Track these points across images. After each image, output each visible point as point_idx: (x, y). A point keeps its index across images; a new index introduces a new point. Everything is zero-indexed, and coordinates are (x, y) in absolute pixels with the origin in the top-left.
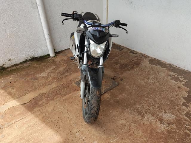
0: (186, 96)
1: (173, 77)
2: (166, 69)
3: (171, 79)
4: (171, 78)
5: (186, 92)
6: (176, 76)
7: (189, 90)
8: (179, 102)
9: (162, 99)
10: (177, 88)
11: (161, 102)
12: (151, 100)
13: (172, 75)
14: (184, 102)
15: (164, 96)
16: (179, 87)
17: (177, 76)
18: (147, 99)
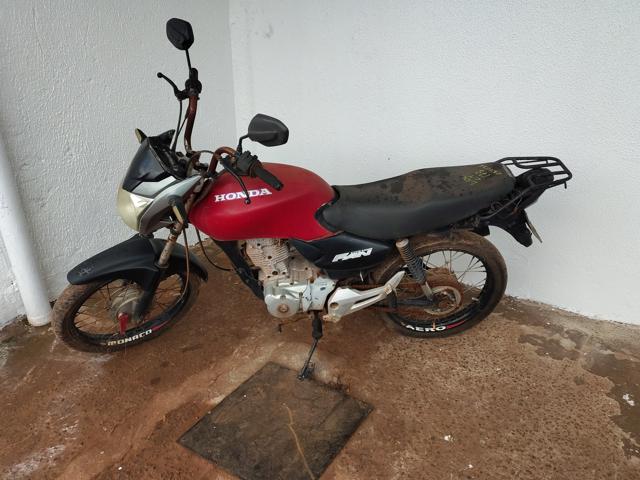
0: (618, 412)
1: (540, 345)
2: (503, 316)
3: (538, 352)
4: (536, 348)
5: (608, 395)
6: (548, 338)
7: (612, 384)
8: (611, 442)
9: (550, 444)
10: (572, 384)
11: (554, 458)
12: (515, 455)
13: (534, 336)
14: (625, 441)
15: (549, 426)
16: (579, 381)
17: (551, 335)
18: (500, 454)
